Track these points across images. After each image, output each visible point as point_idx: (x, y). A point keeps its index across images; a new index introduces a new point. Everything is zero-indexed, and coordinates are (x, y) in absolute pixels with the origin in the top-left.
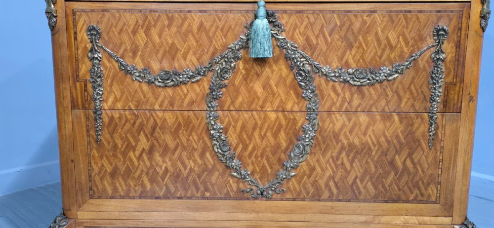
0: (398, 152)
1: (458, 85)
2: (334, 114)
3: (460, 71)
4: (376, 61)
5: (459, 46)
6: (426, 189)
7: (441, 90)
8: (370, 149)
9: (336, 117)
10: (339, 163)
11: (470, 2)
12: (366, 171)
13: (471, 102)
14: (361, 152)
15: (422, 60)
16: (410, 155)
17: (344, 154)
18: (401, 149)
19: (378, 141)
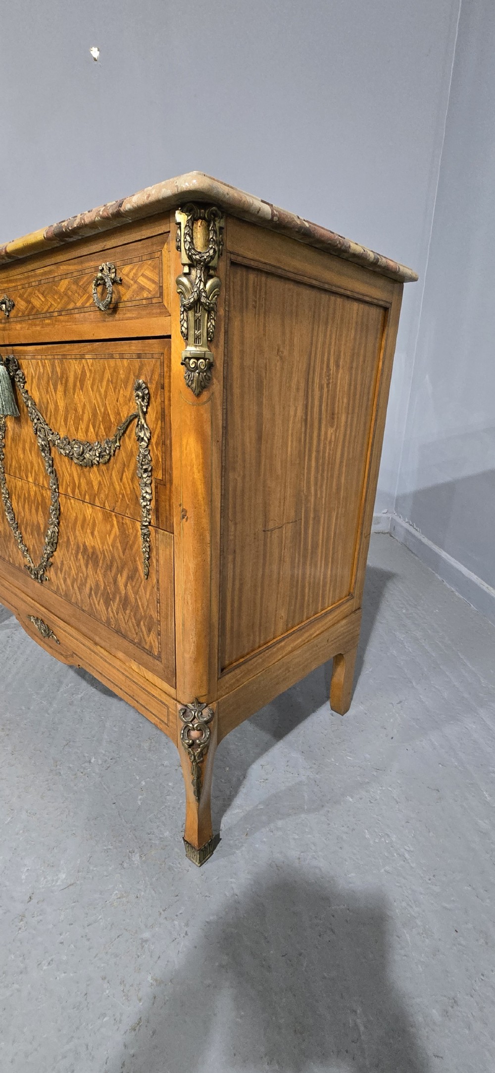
0: (120, 571)
1: (168, 486)
2: (70, 499)
3: (168, 463)
4: (91, 433)
5: (163, 416)
6: (148, 636)
7: (149, 490)
8: (97, 557)
9: (71, 503)
10: (78, 564)
11: (169, 337)
12: (97, 585)
13: (185, 520)
14: (92, 557)
15: (129, 438)
16: (131, 578)
17: (80, 556)
18: (123, 568)
19: (103, 550)
